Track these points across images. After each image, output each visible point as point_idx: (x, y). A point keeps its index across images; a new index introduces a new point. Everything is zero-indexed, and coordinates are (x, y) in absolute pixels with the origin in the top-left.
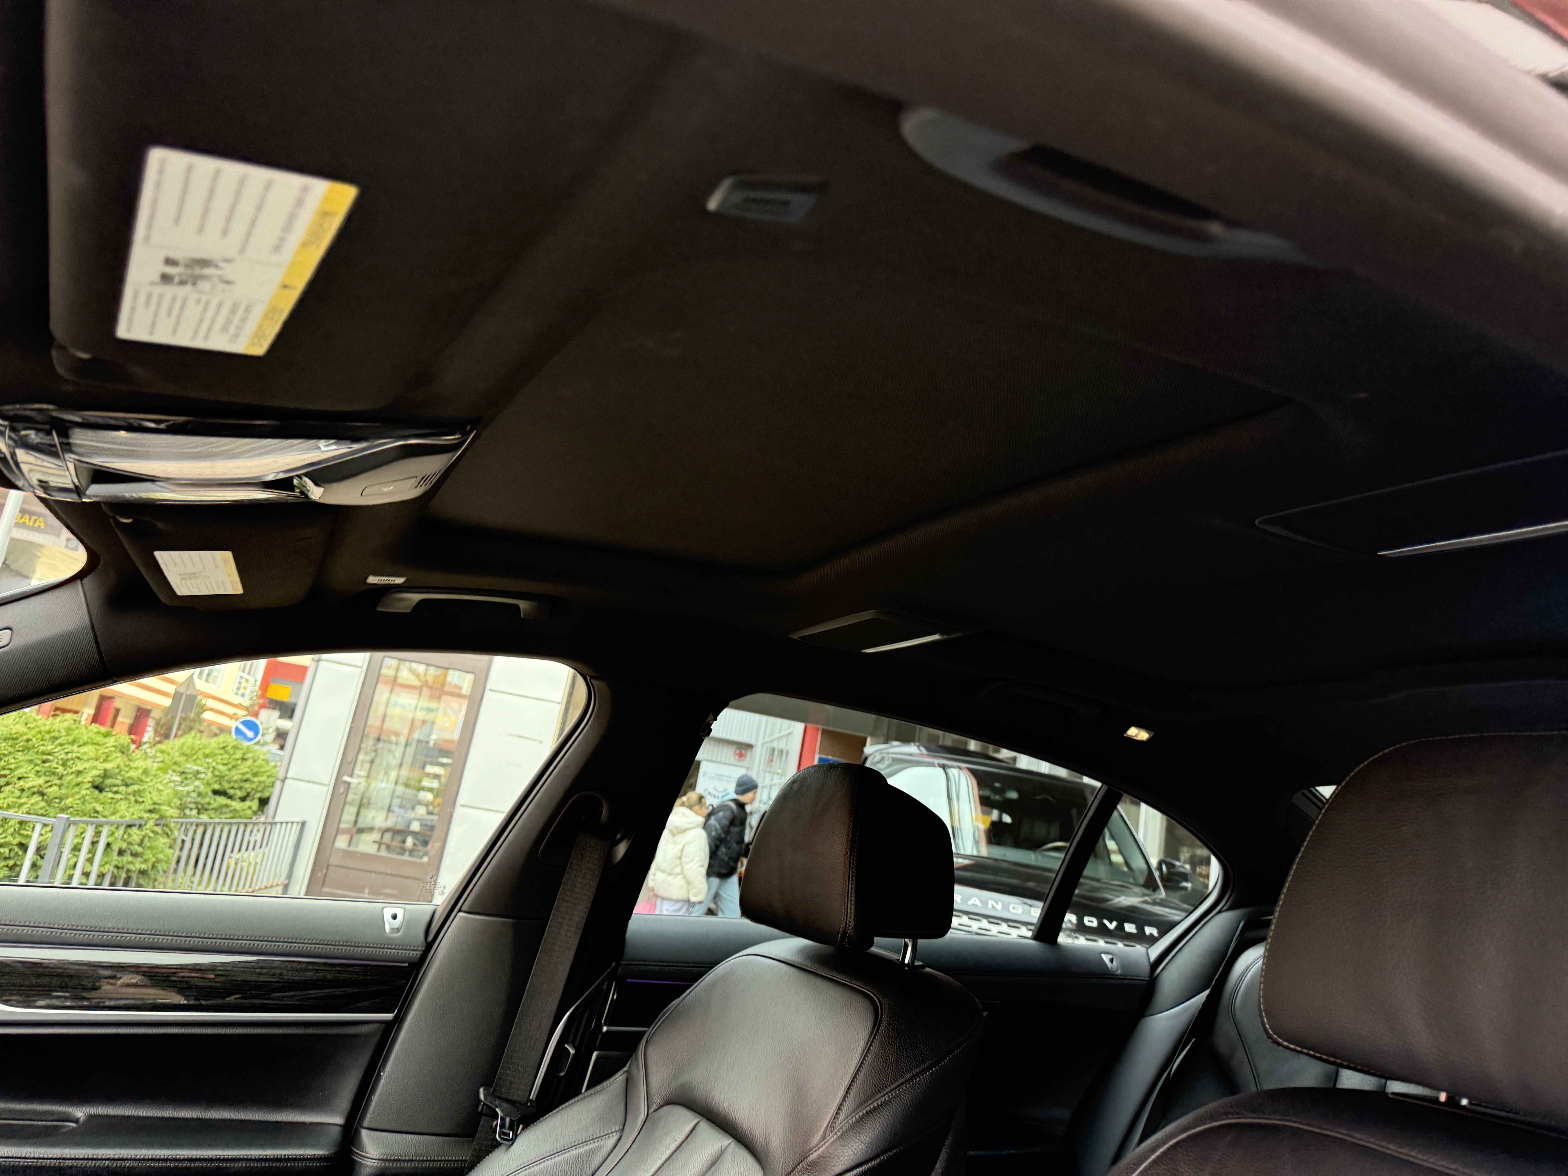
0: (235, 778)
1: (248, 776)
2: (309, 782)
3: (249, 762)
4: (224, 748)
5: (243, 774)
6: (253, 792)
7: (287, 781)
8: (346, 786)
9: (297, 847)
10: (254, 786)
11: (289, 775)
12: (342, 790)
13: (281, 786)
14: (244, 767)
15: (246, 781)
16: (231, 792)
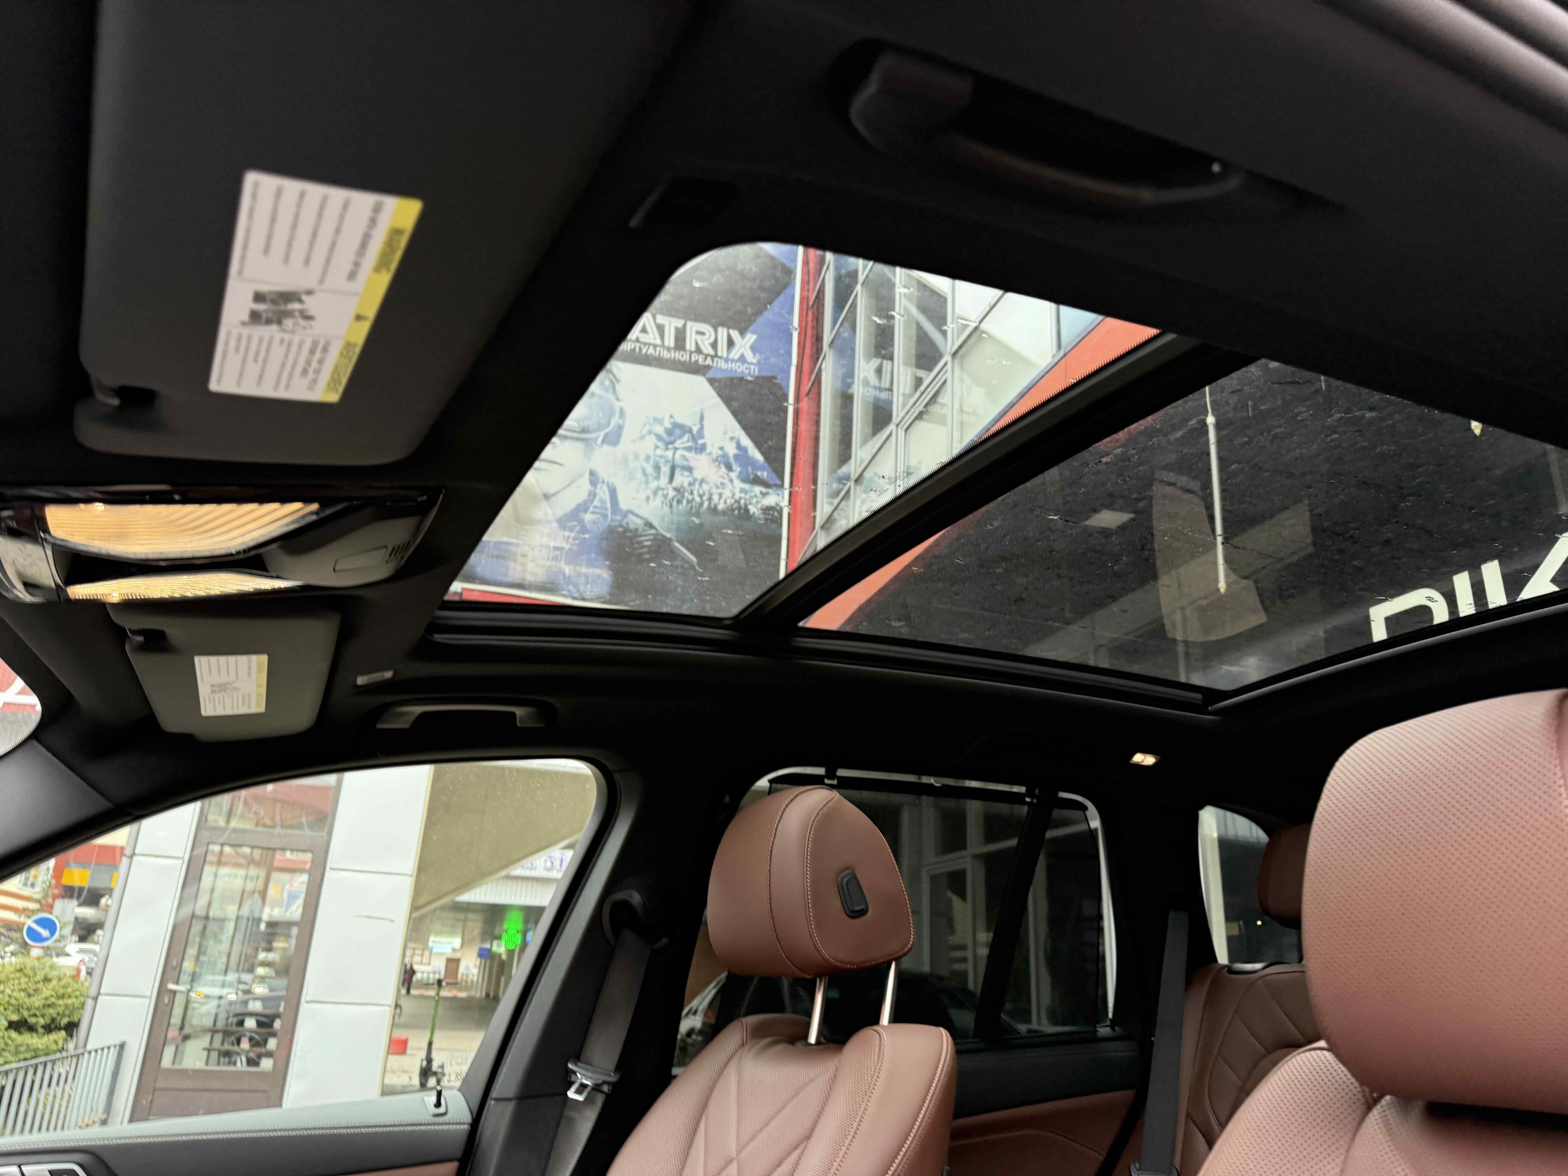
0: (37, 1004)
1: (53, 1000)
2: (126, 996)
3: (54, 982)
4: (21, 970)
5: (46, 999)
6: (59, 1018)
7: (100, 998)
8: (173, 995)
9: (115, 1074)
10: (60, 1010)
11: (102, 991)
12: (166, 1001)
13: (93, 1006)
14: (47, 991)
15: (49, 1006)
16: (32, 1020)
